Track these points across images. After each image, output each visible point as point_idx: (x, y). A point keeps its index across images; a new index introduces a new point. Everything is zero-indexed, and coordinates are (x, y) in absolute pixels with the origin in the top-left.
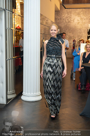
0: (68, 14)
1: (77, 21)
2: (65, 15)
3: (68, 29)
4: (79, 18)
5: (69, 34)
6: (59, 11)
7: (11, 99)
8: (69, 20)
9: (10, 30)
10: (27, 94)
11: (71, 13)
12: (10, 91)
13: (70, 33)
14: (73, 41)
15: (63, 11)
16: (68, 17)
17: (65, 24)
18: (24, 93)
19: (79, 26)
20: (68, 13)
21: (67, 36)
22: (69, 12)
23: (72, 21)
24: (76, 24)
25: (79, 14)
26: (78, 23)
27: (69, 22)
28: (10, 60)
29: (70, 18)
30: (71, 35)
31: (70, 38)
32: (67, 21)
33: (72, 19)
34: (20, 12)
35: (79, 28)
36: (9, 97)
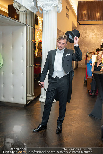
0: (84, 31)
1: (92, 37)
2: (81, 31)
3: (83, 43)
4: (93, 34)
5: (84, 48)
6: (76, 28)
7: (30, 100)
8: (85, 35)
9: (31, 42)
10: (44, 96)
11: (86, 30)
12: (30, 93)
13: (85, 46)
14: (87, 53)
15: (80, 28)
16: (84, 33)
17: (81, 39)
18: (41, 96)
19: (93, 41)
20: (83, 29)
21: (83, 49)
22: (85, 28)
23: (87, 37)
24: (90, 39)
25: (93, 30)
26: (93, 38)
27: (85, 37)
28: (31, 67)
29: (86, 33)
30: (86, 48)
31: (85, 51)
32: (83, 36)
33: (87, 35)
34: (41, 28)
35: (93, 42)
36: (29, 99)
